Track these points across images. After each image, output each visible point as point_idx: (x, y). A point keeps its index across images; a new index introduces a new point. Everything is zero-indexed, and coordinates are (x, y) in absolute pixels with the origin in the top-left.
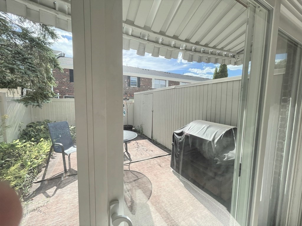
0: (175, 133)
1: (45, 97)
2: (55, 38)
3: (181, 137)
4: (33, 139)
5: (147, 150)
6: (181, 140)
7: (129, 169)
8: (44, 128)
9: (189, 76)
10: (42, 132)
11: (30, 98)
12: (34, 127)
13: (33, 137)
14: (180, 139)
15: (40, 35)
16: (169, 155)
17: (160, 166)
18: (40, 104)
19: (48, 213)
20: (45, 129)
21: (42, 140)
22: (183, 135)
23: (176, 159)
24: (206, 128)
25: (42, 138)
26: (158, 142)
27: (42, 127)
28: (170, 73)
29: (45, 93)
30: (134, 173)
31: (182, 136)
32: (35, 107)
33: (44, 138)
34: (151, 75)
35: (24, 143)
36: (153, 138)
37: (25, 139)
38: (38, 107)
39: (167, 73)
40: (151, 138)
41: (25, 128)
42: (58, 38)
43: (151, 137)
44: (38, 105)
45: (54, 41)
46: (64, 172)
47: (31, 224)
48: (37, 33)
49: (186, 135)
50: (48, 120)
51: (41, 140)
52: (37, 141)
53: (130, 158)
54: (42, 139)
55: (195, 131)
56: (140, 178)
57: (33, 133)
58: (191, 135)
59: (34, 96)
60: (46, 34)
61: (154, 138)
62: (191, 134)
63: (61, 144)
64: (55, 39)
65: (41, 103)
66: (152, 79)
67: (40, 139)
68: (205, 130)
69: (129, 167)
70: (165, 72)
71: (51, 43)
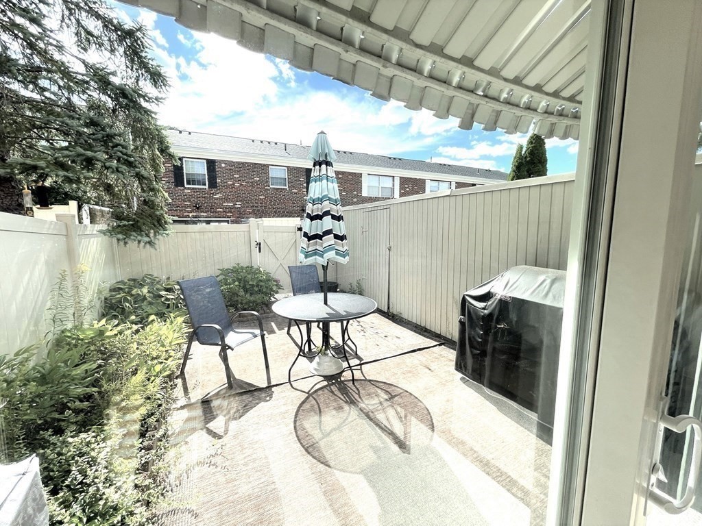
0: (467, 295)
1: (159, 224)
2: (161, 86)
3: (485, 304)
4: (133, 317)
5: (386, 336)
6: (486, 311)
7: (364, 376)
8: (149, 292)
9: (445, 165)
10: (145, 303)
11: (132, 225)
12: (127, 290)
13: (130, 313)
14: (484, 309)
15: (125, 80)
16: (439, 345)
17: (430, 369)
18: (152, 238)
19: (232, 468)
20: (151, 295)
21: (153, 320)
22: (492, 300)
23: (471, 352)
24: (548, 282)
25: (151, 315)
26: (406, 317)
27: (145, 290)
28: (400, 159)
29: (158, 213)
30: (377, 384)
31: (490, 303)
32: (144, 247)
33: (156, 315)
34: (359, 164)
35: (116, 326)
36: (391, 311)
37: (115, 317)
38: (148, 246)
39: (394, 159)
40: (386, 310)
41: (109, 295)
42: (170, 86)
43: (386, 307)
44: (150, 243)
45: (160, 92)
46: (227, 385)
47: (208, 490)
48: (119, 74)
49: (500, 300)
50: (150, 275)
51: (150, 319)
52: (143, 322)
53: (356, 354)
54: (152, 317)
55: (524, 289)
56: (396, 396)
57: (127, 305)
58: (514, 299)
59: (138, 221)
60: (141, 75)
61: (395, 310)
62: (512, 296)
63: (217, 327)
64: (163, 87)
65: (155, 235)
66: (361, 174)
67: (148, 317)
68: (547, 287)
69: (362, 372)
70: (390, 158)
71: (161, 99)
